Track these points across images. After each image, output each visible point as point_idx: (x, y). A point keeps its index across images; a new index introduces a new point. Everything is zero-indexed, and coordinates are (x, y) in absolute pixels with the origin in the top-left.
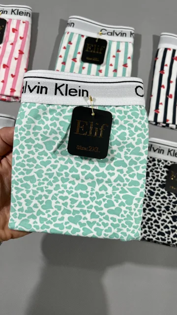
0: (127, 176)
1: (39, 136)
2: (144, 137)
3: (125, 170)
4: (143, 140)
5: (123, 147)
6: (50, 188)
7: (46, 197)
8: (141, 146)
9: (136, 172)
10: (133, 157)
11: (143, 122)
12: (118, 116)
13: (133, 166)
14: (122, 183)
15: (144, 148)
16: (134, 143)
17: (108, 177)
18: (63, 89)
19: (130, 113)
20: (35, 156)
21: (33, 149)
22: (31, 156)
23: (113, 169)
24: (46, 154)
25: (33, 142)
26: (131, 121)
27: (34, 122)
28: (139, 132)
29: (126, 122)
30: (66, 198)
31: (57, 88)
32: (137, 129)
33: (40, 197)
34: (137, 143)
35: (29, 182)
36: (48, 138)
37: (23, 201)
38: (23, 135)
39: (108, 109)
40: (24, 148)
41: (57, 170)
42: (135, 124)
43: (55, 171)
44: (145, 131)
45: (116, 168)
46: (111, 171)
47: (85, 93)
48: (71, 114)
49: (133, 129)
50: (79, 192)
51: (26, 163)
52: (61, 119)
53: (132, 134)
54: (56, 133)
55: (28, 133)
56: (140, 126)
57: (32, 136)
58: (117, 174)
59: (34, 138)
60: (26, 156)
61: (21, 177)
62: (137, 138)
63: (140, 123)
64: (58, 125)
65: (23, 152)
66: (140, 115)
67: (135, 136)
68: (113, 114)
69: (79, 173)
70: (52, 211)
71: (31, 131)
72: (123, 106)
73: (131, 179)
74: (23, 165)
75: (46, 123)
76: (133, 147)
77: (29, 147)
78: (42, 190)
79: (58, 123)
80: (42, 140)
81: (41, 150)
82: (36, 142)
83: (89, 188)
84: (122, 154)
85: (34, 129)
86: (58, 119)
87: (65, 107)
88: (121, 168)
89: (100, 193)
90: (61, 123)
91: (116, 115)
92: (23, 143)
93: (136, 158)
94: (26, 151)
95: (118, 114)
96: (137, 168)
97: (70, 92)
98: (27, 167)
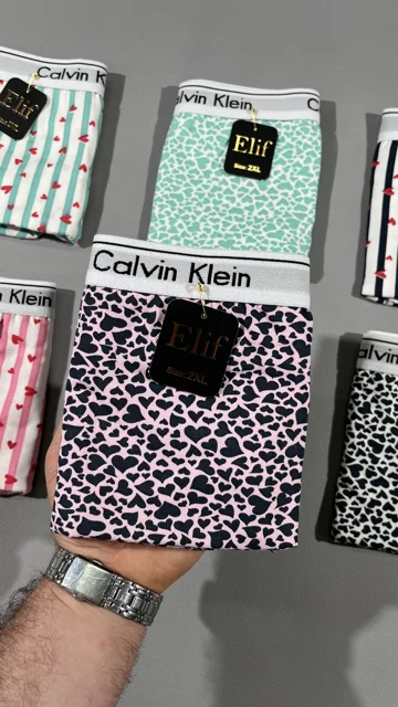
0: (293, 200)
1: (192, 152)
2: (315, 156)
3: (291, 193)
4: (313, 159)
5: (289, 167)
6: (199, 209)
7: (194, 218)
8: (311, 165)
9: (303, 195)
10: (301, 178)
11: (314, 138)
12: (285, 133)
13: (300, 190)
14: (286, 207)
15: (314, 168)
16: (301, 161)
17: (270, 200)
18: (223, 100)
19: (298, 129)
20: (186, 173)
21: (183, 165)
22: (181, 172)
23: (276, 192)
24: (198, 173)
25: (185, 157)
26: (300, 138)
27: (187, 135)
28: (309, 150)
29: (293, 139)
30: (218, 220)
31: (217, 99)
32: (306, 146)
33: (187, 217)
34: (305, 162)
35: (175, 200)
36: (202, 154)
37: (166, 219)
38: (175, 147)
39: (273, 125)
40: (173, 162)
41: (209, 190)
42: (304, 141)
43: (206, 191)
44: (317, 149)
45: (280, 191)
46: (273, 195)
47: (248, 106)
48: (230, 128)
49: (301, 147)
50: (233, 215)
51: (174, 179)
52: (219, 133)
53: (299, 152)
54: (211, 148)
55: (180, 147)
56: (310, 143)
57: (184, 150)
58: (280, 197)
59: (186, 153)
60: (175, 171)
61: (167, 192)
62: (305, 156)
63: (310, 139)
64: (215, 140)
65: (172, 166)
66: (311, 131)
67: (304, 154)
68: (279, 130)
69: (235, 195)
70: (200, 233)
71: (184, 145)
72: (291, 121)
73: (297, 203)
74: (171, 181)
75: (201, 137)
76: (300, 166)
77: (180, 162)
78: (190, 210)
79: (214, 137)
80: (195, 155)
81: (192, 168)
82: (188, 158)
83: (246, 212)
84: (288, 175)
85: (187, 143)
86: (215, 133)
87: (223, 121)
88: (286, 191)
89: (259, 217)
90: (218, 138)
91: (282, 132)
92: (174, 156)
93: (304, 179)
94: (176, 165)
95: (284, 130)
96: (306, 191)
97: (231, 104)
98: (175, 184)
